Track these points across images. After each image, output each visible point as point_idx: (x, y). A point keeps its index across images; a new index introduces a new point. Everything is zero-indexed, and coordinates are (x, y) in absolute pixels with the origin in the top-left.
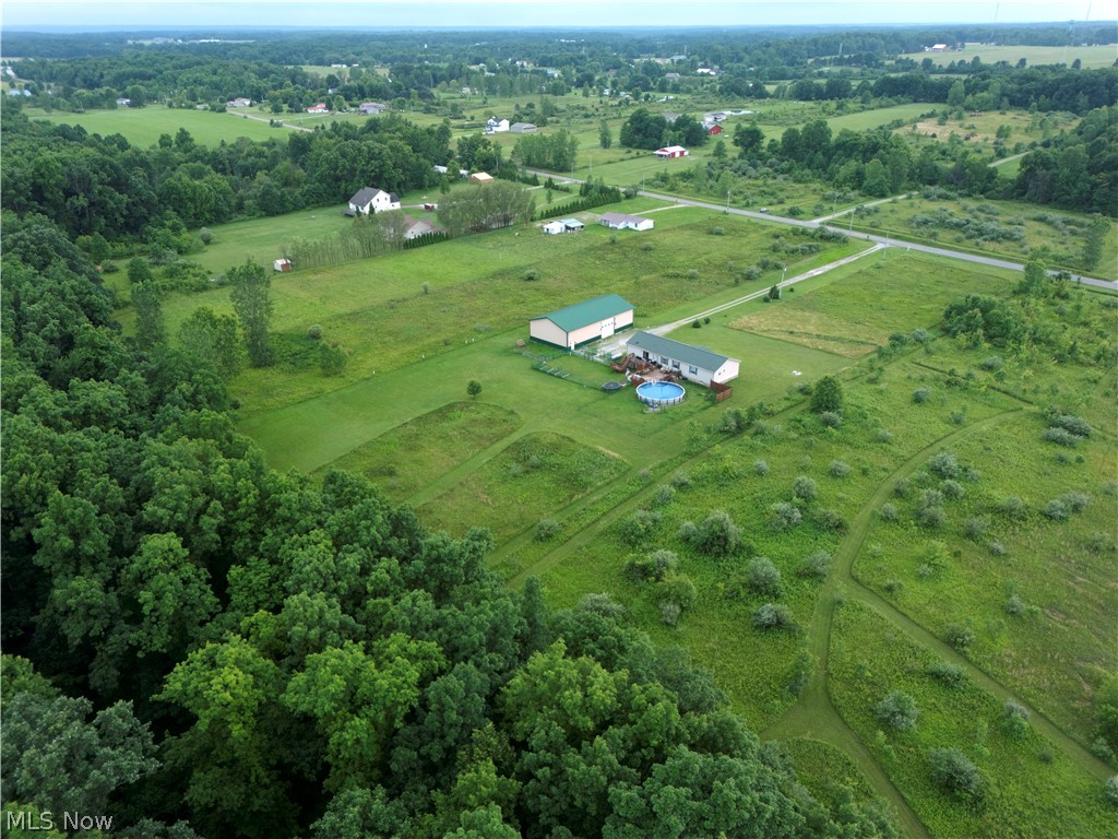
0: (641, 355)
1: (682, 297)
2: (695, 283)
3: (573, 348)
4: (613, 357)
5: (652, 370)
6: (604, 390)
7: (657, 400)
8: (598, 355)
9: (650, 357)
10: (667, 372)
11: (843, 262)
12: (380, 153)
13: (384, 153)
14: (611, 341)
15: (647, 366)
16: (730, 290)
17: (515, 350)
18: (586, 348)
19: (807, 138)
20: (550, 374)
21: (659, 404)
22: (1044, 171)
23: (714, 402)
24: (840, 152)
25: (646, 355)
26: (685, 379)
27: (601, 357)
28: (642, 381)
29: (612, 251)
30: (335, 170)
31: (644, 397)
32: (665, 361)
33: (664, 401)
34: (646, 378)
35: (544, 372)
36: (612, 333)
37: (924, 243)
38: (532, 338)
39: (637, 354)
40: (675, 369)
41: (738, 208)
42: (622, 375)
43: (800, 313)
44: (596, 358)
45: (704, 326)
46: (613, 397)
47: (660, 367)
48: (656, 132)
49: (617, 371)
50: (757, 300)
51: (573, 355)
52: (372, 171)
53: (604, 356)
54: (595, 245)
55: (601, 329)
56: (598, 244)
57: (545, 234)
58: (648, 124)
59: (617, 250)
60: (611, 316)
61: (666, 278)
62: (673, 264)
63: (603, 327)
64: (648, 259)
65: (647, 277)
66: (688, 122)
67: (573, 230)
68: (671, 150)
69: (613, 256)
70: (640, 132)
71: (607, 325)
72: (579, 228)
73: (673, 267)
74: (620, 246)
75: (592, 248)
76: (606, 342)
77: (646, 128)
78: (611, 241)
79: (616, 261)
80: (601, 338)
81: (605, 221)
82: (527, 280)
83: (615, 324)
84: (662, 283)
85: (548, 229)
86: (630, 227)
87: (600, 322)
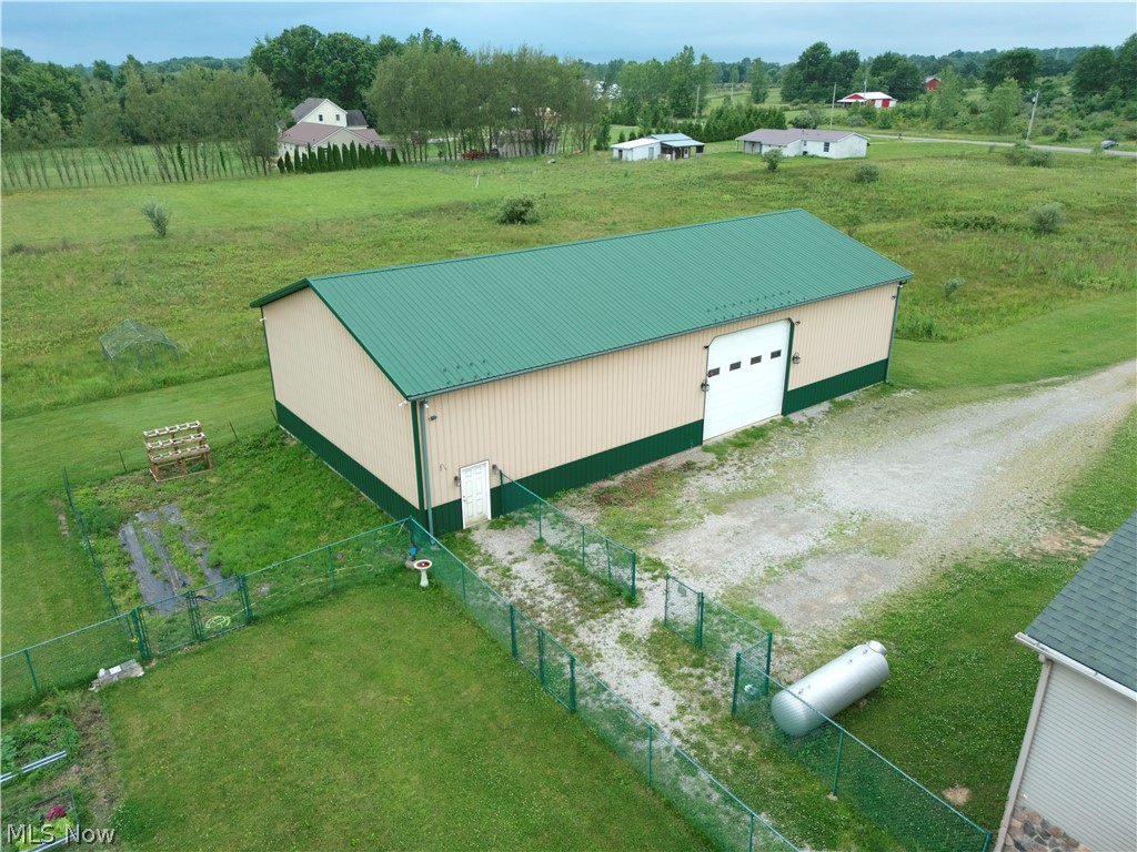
36: (774, 410)
48: (843, 76)
52: (333, 77)
54: (724, 173)
55: (704, 386)
56: (733, 172)
57: (613, 160)
58: (830, 64)
59: (784, 180)
60: (773, 311)
61: (948, 229)
62: (954, 203)
63: (716, 372)
64: (873, 194)
65: (883, 226)
66: (895, 63)
67: (677, 157)
68: (869, 96)
69: (770, 188)
70: (815, 79)
71: (746, 363)
72: (694, 150)
73: (958, 209)
74: (790, 174)
75: (717, 177)
76: (730, 470)
77: (825, 72)
78: (766, 165)
79: (781, 196)
80: (699, 441)
81: (753, 143)
82: (503, 222)
83: (792, 359)
84: (943, 240)
85: (620, 151)
86: (811, 153)
87: (696, 343)
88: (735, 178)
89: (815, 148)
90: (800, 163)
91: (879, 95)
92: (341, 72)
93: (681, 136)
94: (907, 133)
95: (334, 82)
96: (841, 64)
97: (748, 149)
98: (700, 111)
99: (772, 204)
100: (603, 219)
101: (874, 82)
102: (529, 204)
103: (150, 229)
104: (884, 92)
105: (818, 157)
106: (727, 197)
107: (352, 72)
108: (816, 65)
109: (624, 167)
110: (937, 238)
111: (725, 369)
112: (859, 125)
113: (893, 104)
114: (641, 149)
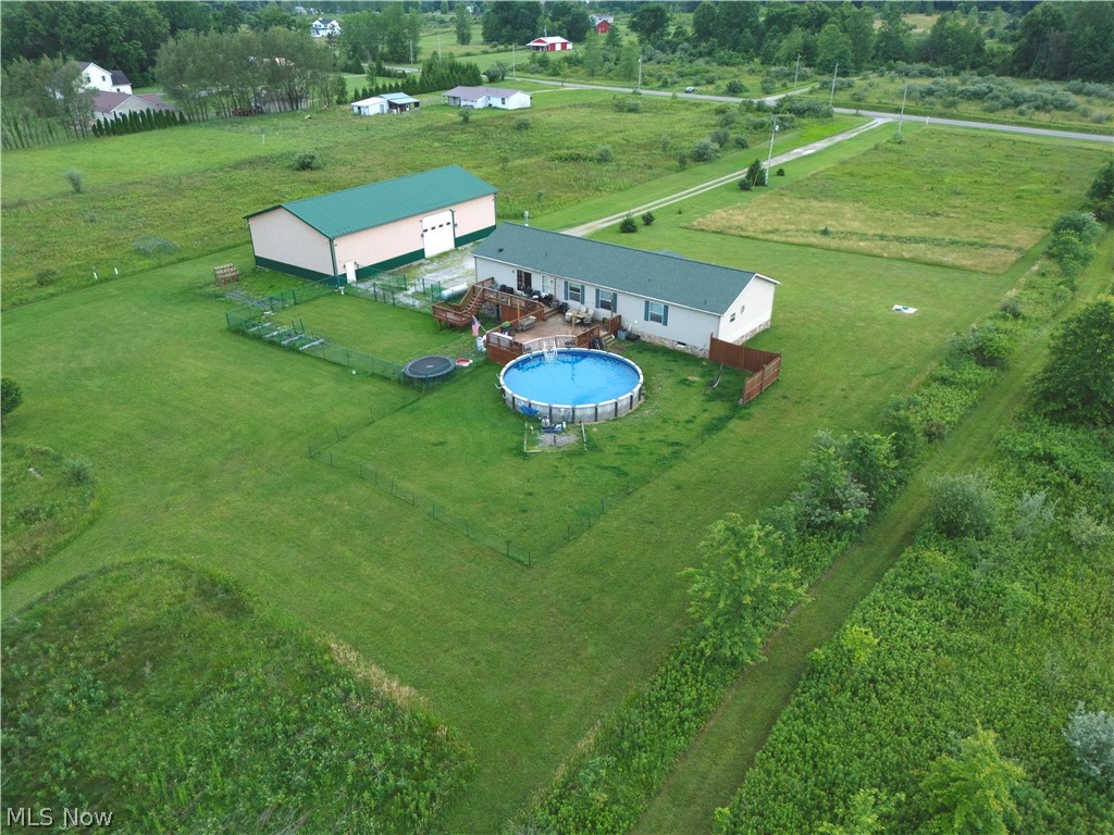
0: (512, 283)
1: (590, 187)
2: (610, 167)
3: (351, 277)
4: (446, 293)
5: (542, 318)
6: (407, 382)
7: (563, 407)
8: (412, 290)
9: (536, 284)
10: (582, 323)
11: (839, 138)
12: (101, 14)
13: (108, 14)
14: (448, 261)
15: (529, 308)
16: (674, 176)
17: (212, 289)
18: (385, 278)
19: (728, 14)
20: (271, 343)
21: (571, 419)
22: (1058, 33)
23: (736, 401)
24: (775, 27)
25: (525, 280)
26: (633, 338)
27: (416, 295)
28: (517, 349)
29: (463, 132)
30: (21, 37)
31: (522, 400)
32: (577, 294)
33: (585, 409)
34: (526, 340)
35: (257, 337)
36: (451, 245)
37: (941, 115)
38: (261, 261)
39: (500, 282)
40: (605, 314)
41: (652, 89)
42: (464, 337)
43: (815, 204)
44: (402, 298)
45: (643, 230)
46: (430, 402)
47: (562, 309)
48: (529, 21)
49: (452, 327)
50: (728, 188)
51: (351, 293)
52: (87, 41)
53: (424, 293)
54: (436, 125)
55: (422, 235)
56: (440, 124)
57: (355, 115)
58: (518, 10)
59: (473, 130)
60: (444, 207)
61: (557, 162)
62: (566, 144)
63: (426, 231)
64: (523, 140)
65: (525, 161)
66: (569, 9)
67: (402, 110)
68: (549, 40)
69: (464, 137)
70: (508, 23)
71: (437, 227)
72: (413, 105)
73: (568, 148)
74: (478, 125)
75: (430, 128)
76: (435, 264)
77: (516, 17)
78: (462, 118)
79: (470, 142)
80: (424, 257)
81: (455, 98)
82: (298, 169)
83: (455, 225)
84: (551, 169)
85: (359, 108)
86: (494, 105)
87: (417, 219)
88: (442, 129)
89: (496, 102)
90: (485, 115)
91: (558, 40)
92: (93, 35)
93: (402, 95)
94: (569, 80)
95: (89, 45)
96: (527, 12)
97: (452, 102)
98: (415, 56)
99: (464, 149)
100: (361, 164)
101: (553, 27)
102: (313, 157)
103: (70, 187)
104: (562, 36)
105: (499, 109)
106: (436, 144)
107: (102, 35)
108: (508, 11)
109: (365, 121)
110: (549, 168)
111: (429, 230)
112: (537, 72)
113: (570, 46)
114: (374, 106)
